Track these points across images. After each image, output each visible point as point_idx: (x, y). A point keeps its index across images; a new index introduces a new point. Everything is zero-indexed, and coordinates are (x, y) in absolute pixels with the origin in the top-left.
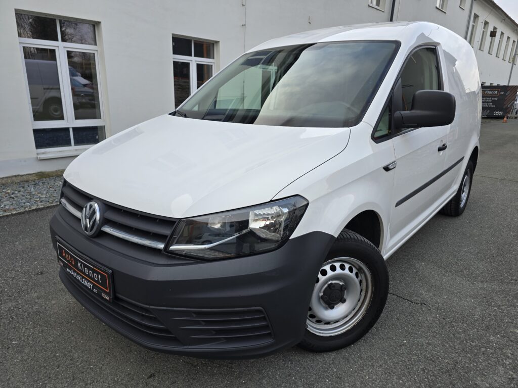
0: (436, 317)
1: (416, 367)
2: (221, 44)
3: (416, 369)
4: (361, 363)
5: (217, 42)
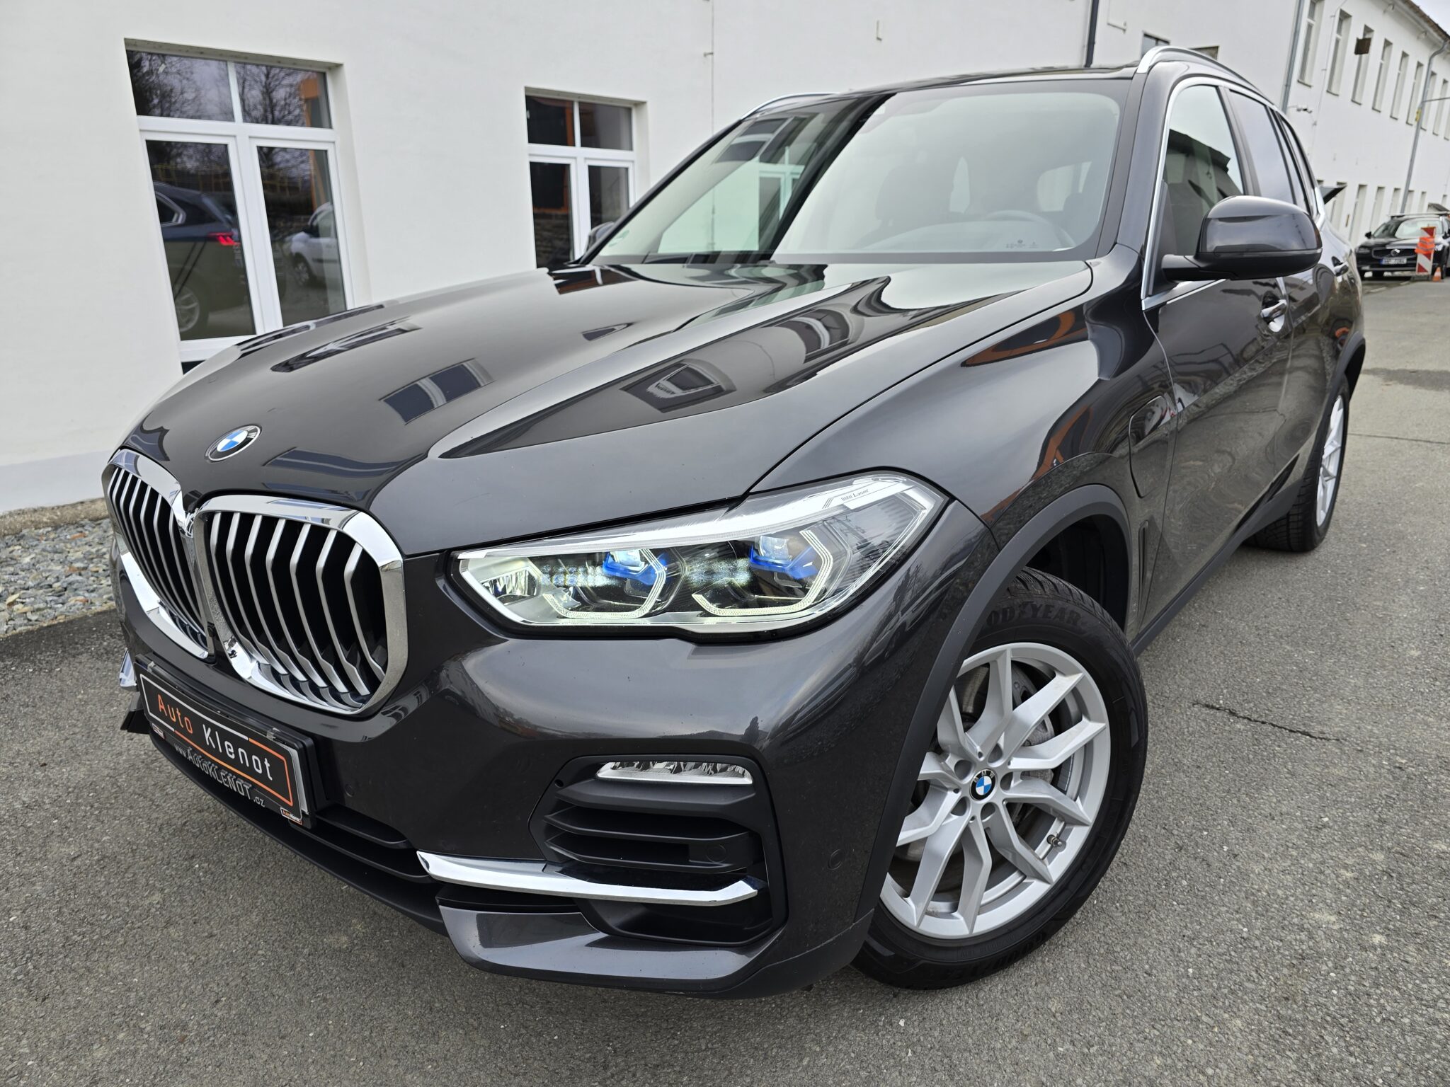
0: (1382, 766)
2: (650, 109)
3: (1369, 871)
4: (1239, 867)
5: (640, 105)
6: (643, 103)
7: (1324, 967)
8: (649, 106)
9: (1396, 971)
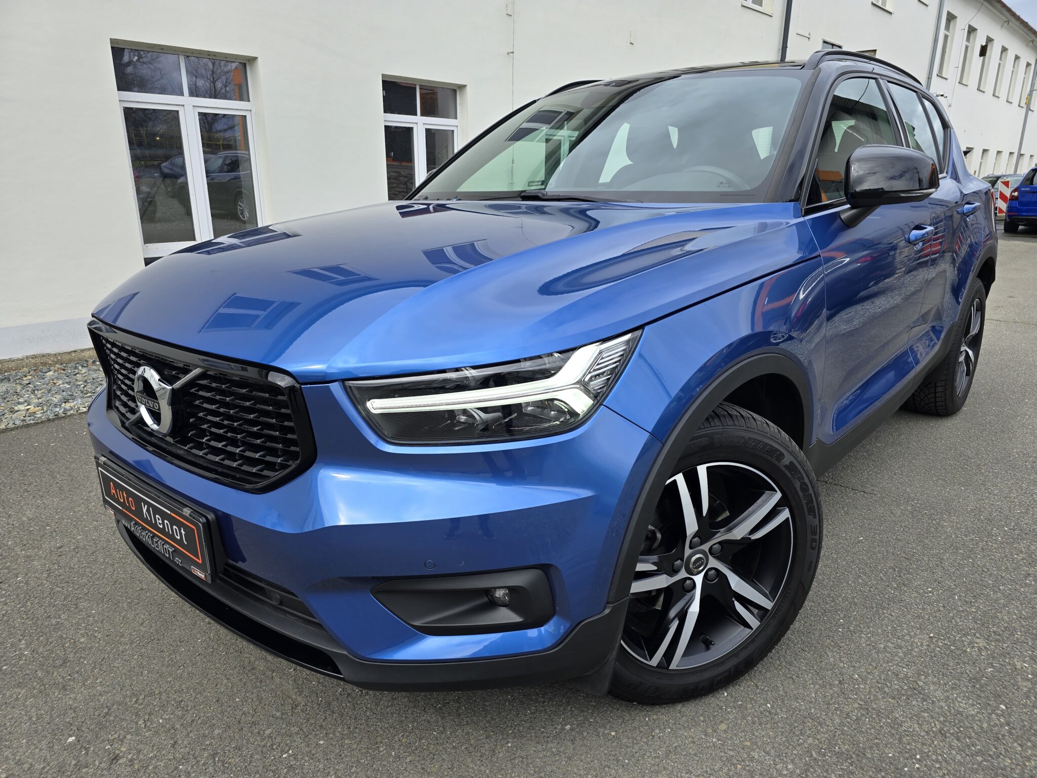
1: (882, 565)
2: (469, 91)
5: (462, 87)
6: (465, 86)
7: (838, 617)
8: (468, 89)
9: (883, 620)
